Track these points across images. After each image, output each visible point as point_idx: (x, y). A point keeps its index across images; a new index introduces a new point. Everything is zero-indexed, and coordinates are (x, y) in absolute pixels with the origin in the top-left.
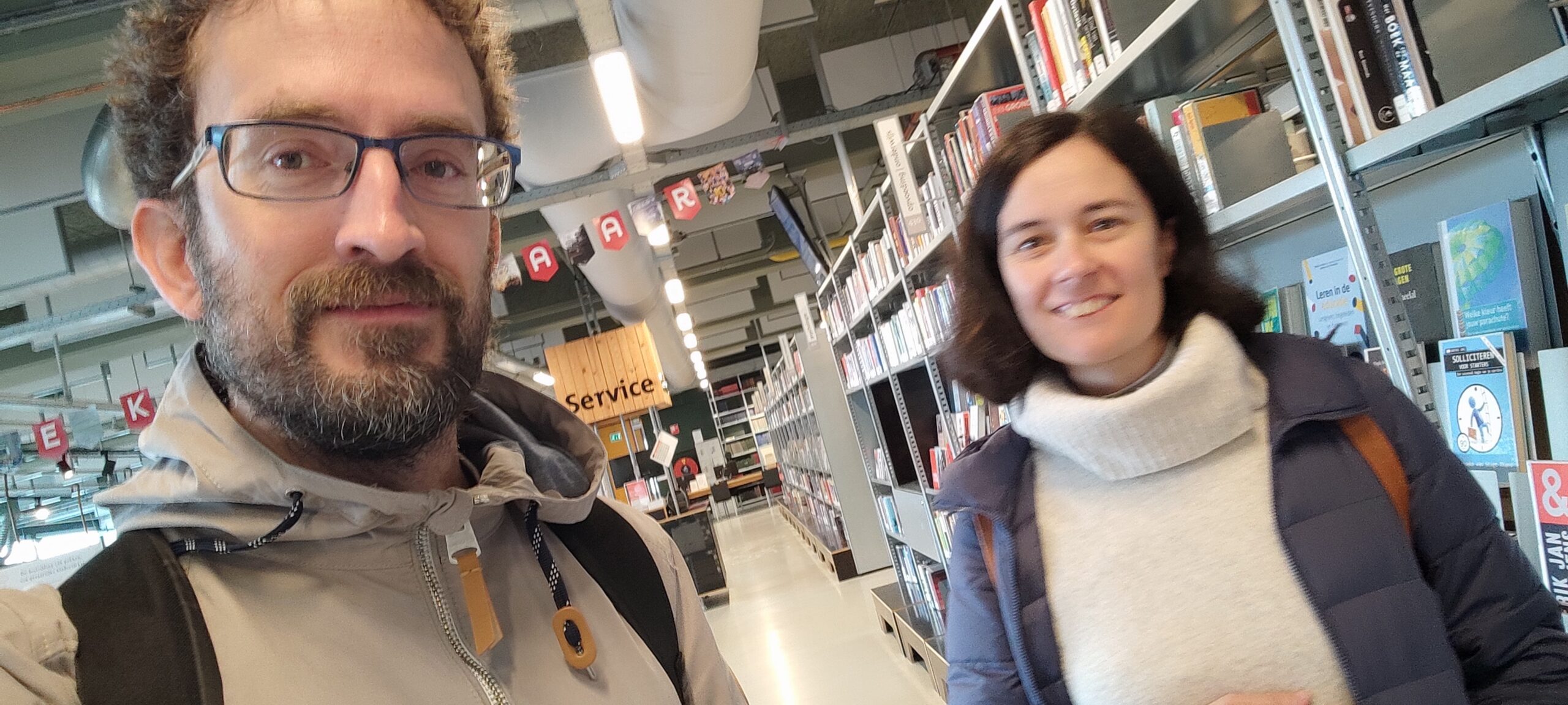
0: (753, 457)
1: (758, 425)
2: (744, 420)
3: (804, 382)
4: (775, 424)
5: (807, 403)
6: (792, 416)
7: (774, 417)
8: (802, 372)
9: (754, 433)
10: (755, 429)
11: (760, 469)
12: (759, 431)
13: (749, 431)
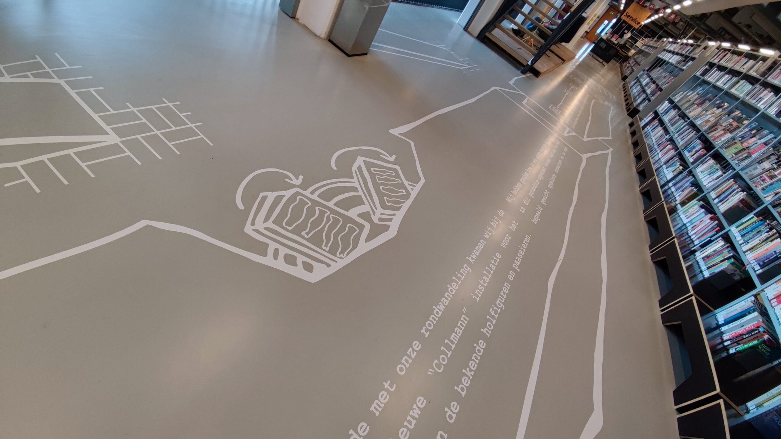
0: (628, 50)
1: (639, 44)
2: (638, 40)
3: (657, 48)
4: (643, 48)
5: (652, 51)
6: (648, 51)
7: (645, 47)
8: (658, 46)
9: (635, 45)
10: (637, 44)
11: (626, 53)
12: (637, 45)
13: (635, 43)
